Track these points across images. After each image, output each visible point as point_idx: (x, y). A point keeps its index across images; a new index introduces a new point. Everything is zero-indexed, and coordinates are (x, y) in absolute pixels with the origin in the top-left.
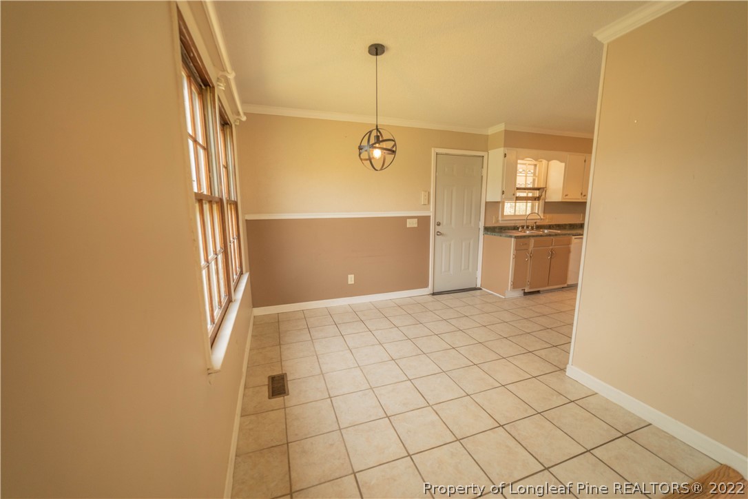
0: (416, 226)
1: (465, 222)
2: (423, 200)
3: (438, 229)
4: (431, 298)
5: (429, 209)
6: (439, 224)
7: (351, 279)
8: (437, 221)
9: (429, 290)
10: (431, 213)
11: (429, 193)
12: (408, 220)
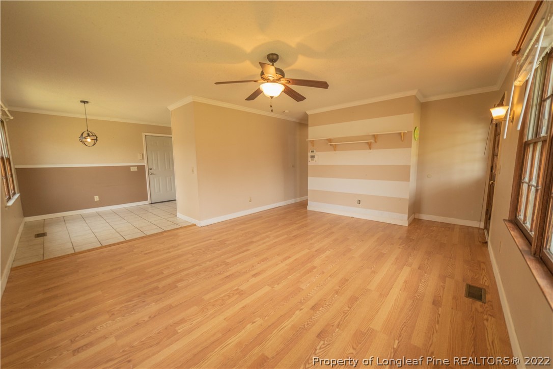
0: (137, 170)
1: (166, 168)
2: (140, 157)
3: (150, 171)
4: (149, 206)
5: (144, 162)
6: (151, 169)
7: (97, 198)
8: (150, 167)
9: (149, 201)
10: (145, 163)
11: (143, 155)
12: (131, 168)
